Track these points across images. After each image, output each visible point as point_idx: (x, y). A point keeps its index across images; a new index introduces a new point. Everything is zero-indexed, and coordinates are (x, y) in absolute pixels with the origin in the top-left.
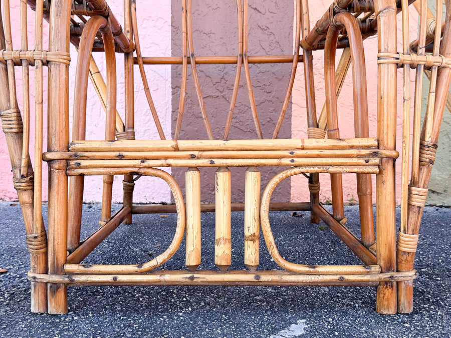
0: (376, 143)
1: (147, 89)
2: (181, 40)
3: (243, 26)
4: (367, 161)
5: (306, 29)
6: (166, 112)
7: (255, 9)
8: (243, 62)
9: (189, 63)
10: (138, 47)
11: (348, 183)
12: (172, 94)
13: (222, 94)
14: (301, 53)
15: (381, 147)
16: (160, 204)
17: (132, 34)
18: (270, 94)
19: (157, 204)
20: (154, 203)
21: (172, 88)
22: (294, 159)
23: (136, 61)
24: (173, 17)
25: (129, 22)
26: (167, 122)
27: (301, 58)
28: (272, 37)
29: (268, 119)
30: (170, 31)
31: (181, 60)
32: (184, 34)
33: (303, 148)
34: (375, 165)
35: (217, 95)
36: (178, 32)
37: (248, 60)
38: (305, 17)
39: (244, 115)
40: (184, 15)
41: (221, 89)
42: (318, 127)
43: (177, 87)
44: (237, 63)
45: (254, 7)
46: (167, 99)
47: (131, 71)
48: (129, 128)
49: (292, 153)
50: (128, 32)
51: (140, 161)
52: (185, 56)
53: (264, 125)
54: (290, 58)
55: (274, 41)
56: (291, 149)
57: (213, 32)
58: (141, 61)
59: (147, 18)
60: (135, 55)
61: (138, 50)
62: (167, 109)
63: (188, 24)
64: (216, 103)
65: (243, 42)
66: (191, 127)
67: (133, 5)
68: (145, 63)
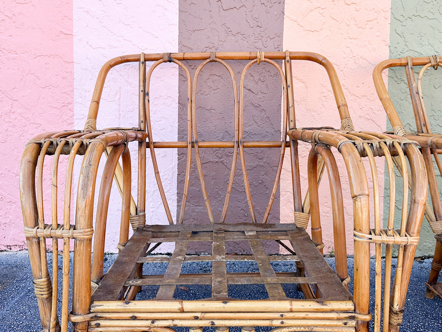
0: (353, 308)
1: (157, 173)
2: (187, 115)
3: (239, 116)
4: (345, 324)
5: (292, 121)
6: (173, 175)
7: (250, 90)
8: (239, 147)
9: (193, 147)
10: (150, 135)
11: (329, 238)
12: (178, 160)
13: (221, 160)
14: (288, 139)
15: (357, 311)
16: (166, 254)
17: (145, 123)
18: (261, 160)
19: (163, 254)
20: (161, 254)
21: (178, 155)
22: (284, 321)
23: (148, 146)
24: (180, 96)
25: (143, 113)
26: (173, 184)
27: (288, 144)
28: (263, 114)
29: (260, 182)
30: (178, 107)
31: (186, 145)
32: (189, 123)
33: (291, 311)
34: (352, 327)
35: (217, 160)
36: (184, 108)
37: (243, 145)
38: (291, 110)
39: (240, 177)
40: (189, 105)
41: (220, 156)
42: (303, 212)
43: (182, 154)
44: (234, 147)
45: (248, 88)
46: (174, 164)
47: (144, 157)
48: (140, 212)
49: (282, 316)
50: (142, 122)
51: (150, 321)
52: (190, 143)
53: (256, 186)
54: (279, 144)
55: (265, 116)
56: (281, 312)
57: (214, 108)
58: (152, 146)
59: (158, 97)
60: (147, 140)
61: (150, 137)
62: (173, 172)
63: (193, 113)
64: (215, 168)
65: (239, 130)
66: (194, 188)
67: (147, 97)
68: (155, 147)
